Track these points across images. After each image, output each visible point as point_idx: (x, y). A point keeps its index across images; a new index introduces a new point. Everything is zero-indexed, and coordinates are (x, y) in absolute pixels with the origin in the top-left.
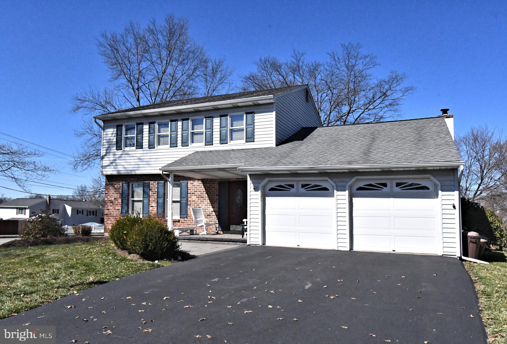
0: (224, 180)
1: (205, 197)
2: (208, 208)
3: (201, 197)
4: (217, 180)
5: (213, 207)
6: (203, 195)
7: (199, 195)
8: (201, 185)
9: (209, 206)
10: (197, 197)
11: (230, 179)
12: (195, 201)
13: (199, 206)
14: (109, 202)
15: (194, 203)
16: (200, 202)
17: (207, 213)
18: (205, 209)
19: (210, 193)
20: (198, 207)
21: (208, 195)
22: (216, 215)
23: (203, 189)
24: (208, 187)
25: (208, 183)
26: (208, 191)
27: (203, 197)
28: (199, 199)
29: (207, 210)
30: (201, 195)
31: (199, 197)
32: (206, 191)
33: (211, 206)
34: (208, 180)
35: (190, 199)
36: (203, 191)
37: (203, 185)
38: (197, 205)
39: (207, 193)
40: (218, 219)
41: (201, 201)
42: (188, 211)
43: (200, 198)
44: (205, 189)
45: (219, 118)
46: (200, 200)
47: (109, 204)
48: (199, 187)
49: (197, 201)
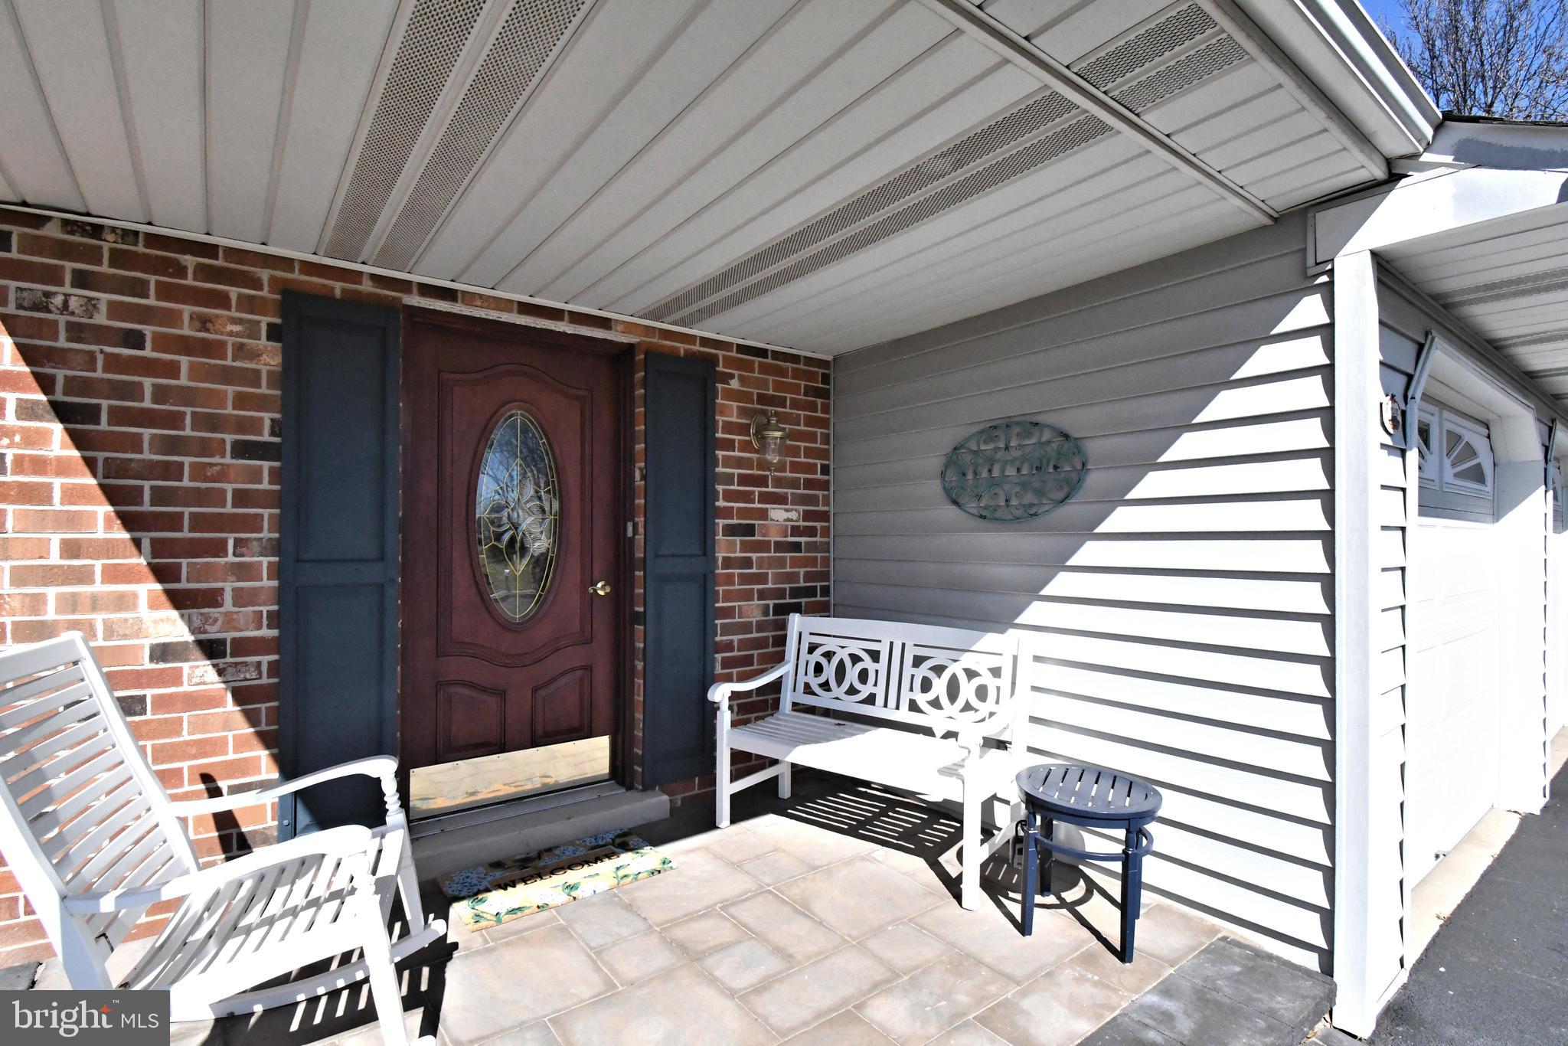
0: (367, 287)
4: (265, 275)
5: (179, 600)
11: (449, 294)
22: (240, 696)
33: (149, 588)
34: (97, 231)
40: (266, 739)
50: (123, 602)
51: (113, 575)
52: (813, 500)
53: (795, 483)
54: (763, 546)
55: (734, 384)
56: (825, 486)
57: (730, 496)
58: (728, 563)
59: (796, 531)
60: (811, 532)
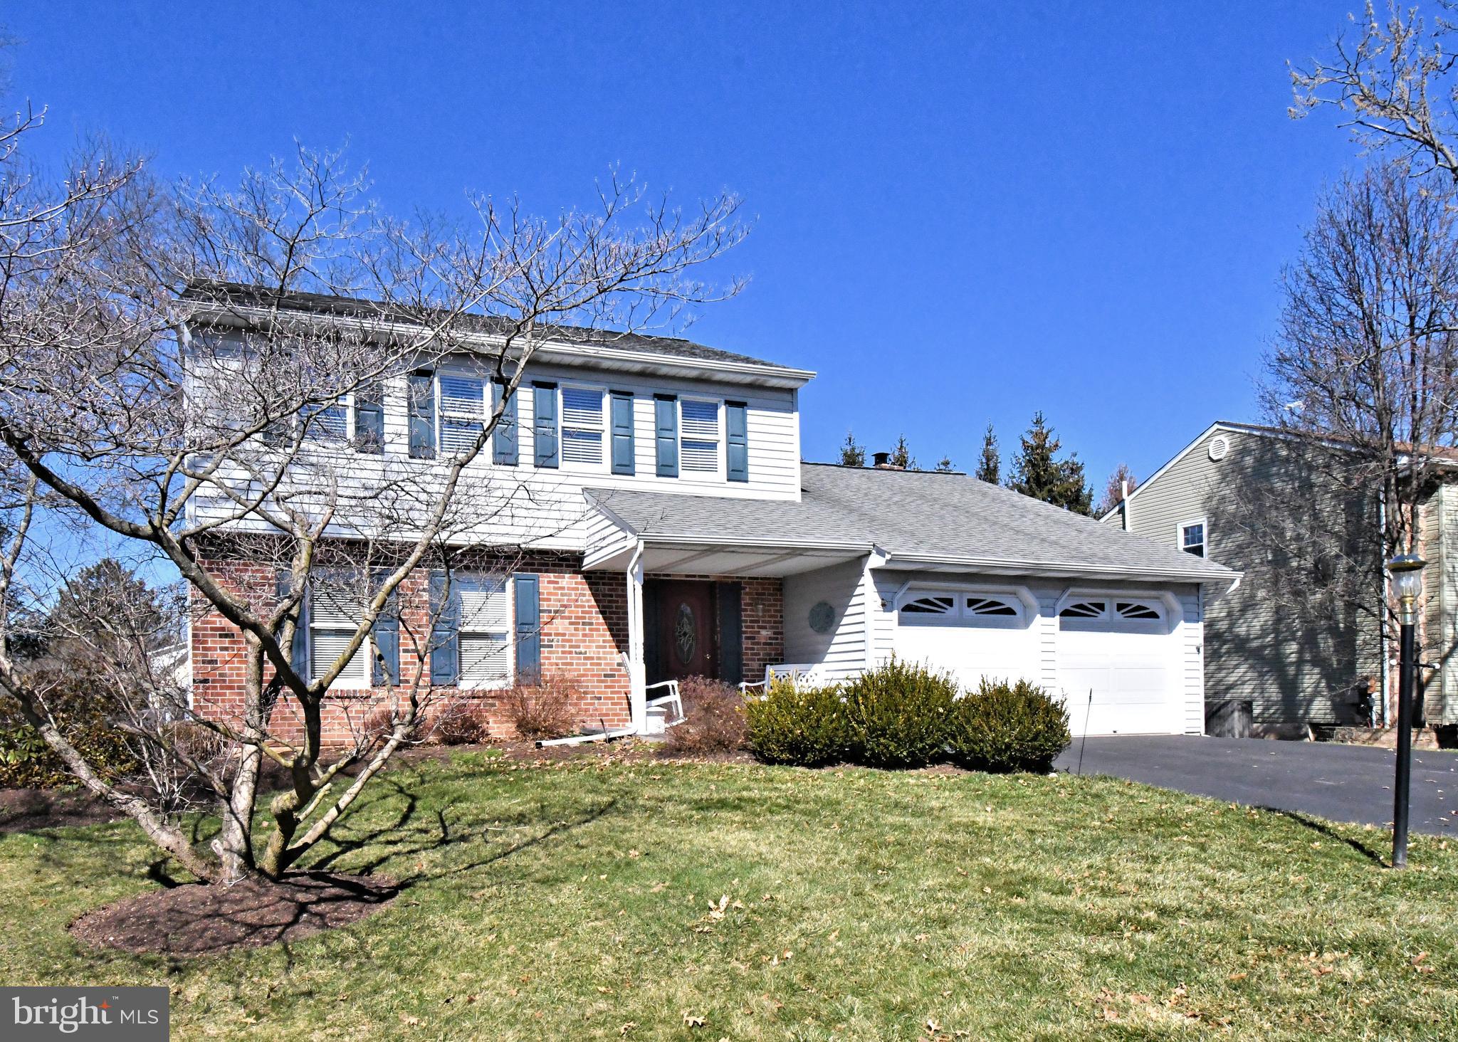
1: (598, 624)
2: (608, 656)
3: (584, 624)
6: (590, 618)
7: (577, 618)
8: (583, 589)
9: (608, 650)
10: (571, 624)
12: (564, 635)
13: (578, 650)
14: (213, 636)
15: (563, 641)
16: (581, 638)
17: (603, 670)
18: (599, 658)
19: (611, 613)
20: (576, 653)
21: (604, 618)
23: (588, 601)
24: (604, 595)
25: (604, 584)
26: (604, 607)
27: (591, 624)
28: (576, 629)
29: (603, 662)
30: (585, 618)
31: (578, 623)
32: (599, 607)
34: (604, 573)
35: (550, 629)
36: (589, 607)
37: (591, 589)
38: (571, 647)
39: (602, 612)
41: (584, 635)
42: (544, 664)
43: (580, 626)
44: (596, 601)
45: (653, 402)
46: (581, 633)
47: (215, 642)
48: (576, 595)
49: (572, 635)
50: (612, 653)
51: (610, 647)
52: (777, 628)
53: (769, 622)
54: (758, 643)
55: (747, 590)
56: (781, 622)
57: (747, 627)
58: (747, 649)
59: (770, 638)
60: (777, 639)
